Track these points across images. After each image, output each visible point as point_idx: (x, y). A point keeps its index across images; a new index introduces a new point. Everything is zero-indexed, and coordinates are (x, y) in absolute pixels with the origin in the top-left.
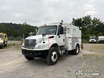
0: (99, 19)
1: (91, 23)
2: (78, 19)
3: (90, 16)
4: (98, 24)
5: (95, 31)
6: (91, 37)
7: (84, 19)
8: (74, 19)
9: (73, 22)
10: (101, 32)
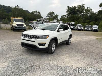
0: (92, 9)
1: (85, 12)
2: (73, 7)
3: (84, 5)
4: (90, 14)
5: (87, 20)
6: (87, 26)
7: (78, 7)
8: (68, 7)
9: (67, 10)
10: (92, 21)
